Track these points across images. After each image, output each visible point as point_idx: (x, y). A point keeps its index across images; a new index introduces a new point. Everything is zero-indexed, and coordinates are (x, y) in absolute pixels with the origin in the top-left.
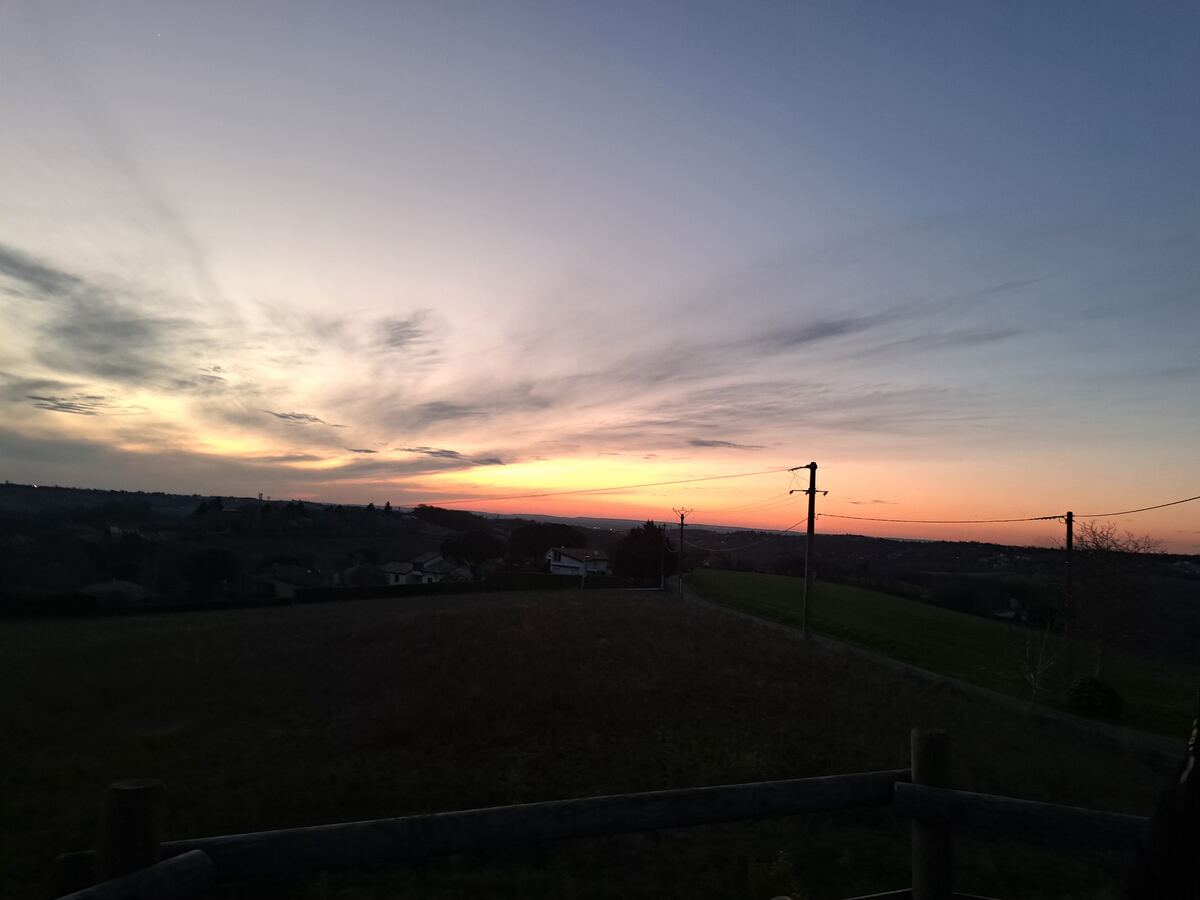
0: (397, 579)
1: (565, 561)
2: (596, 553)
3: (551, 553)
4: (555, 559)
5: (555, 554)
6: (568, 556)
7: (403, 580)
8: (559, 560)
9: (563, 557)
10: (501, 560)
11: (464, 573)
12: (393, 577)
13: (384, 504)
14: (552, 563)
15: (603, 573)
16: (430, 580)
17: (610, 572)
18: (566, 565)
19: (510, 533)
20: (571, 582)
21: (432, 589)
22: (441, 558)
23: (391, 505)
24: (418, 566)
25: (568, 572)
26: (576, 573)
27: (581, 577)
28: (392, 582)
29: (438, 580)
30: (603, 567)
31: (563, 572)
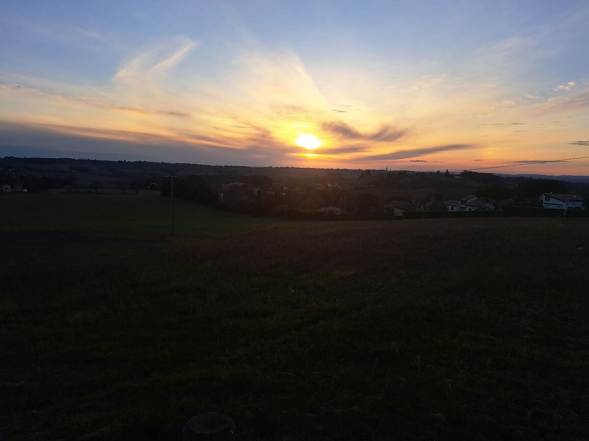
0: (452, 209)
1: (552, 201)
2: (575, 196)
3: (544, 196)
4: (546, 200)
5: (546, 197)
7: (455, 209)
8: (549, 200)
9: (551, 198)
10: (511, 200)
11: (490, 206)
12: (450, 207)
13: (445, 171)
14: (544, 202)
15: (579, 208)
16: (470, 209)
17: (584, 208)
18: (553, 203)
19: (517, 185)
20: (557, 213)
21: (470, 214)
22: (476, 198)
23: (449, 171)
24: (463, 202)
25: (555, 207)
26: (560, 208)
27: (564, 210)
28: (450, 210)
29: (474, 210)
30: (579, 204)
31: (551, 207)
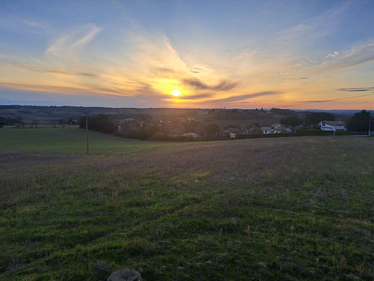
0: (266, 132)
1: (327, 126)
2: (340, 122)
3: (321, 123)
4: (323, 125)
5: (323, 123)
6: (328, 124)
7: (268, 132)
8: (324, 125)
9: (326, 124)
10: (301, 126)
11: (289, 130)
12: (264, 131)
13: (261, 108)
14: (321, 126)
15: (343, 130)
16: (277, 132)
17: (346, 129)
18: (327, 127)
19: (305, 116)
20: (330, 133)
21: (277, 135)
22: (280, 125)
23: (263, 108)
24: (273, 128)
25: (328, 130)
26: (331, 130)
27: (334, 131)
28: (264, 133)
29: (279, 132)
30: (342, 127)
31: (326, 129)
